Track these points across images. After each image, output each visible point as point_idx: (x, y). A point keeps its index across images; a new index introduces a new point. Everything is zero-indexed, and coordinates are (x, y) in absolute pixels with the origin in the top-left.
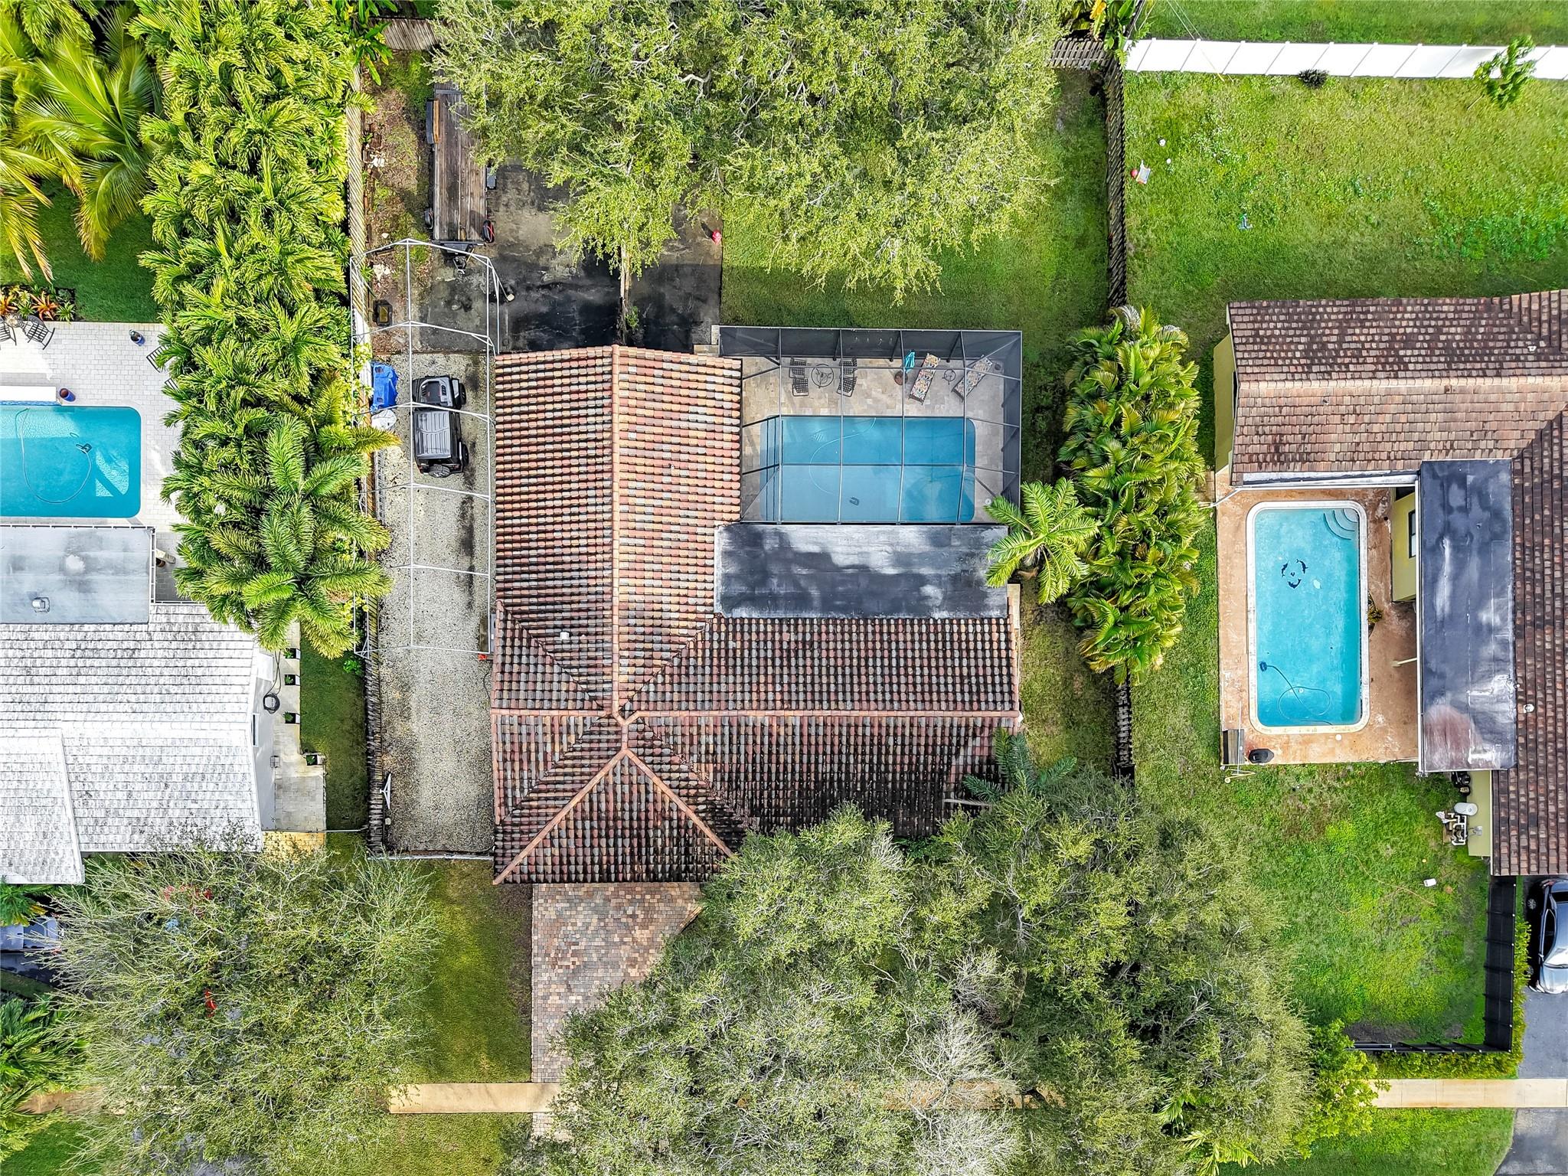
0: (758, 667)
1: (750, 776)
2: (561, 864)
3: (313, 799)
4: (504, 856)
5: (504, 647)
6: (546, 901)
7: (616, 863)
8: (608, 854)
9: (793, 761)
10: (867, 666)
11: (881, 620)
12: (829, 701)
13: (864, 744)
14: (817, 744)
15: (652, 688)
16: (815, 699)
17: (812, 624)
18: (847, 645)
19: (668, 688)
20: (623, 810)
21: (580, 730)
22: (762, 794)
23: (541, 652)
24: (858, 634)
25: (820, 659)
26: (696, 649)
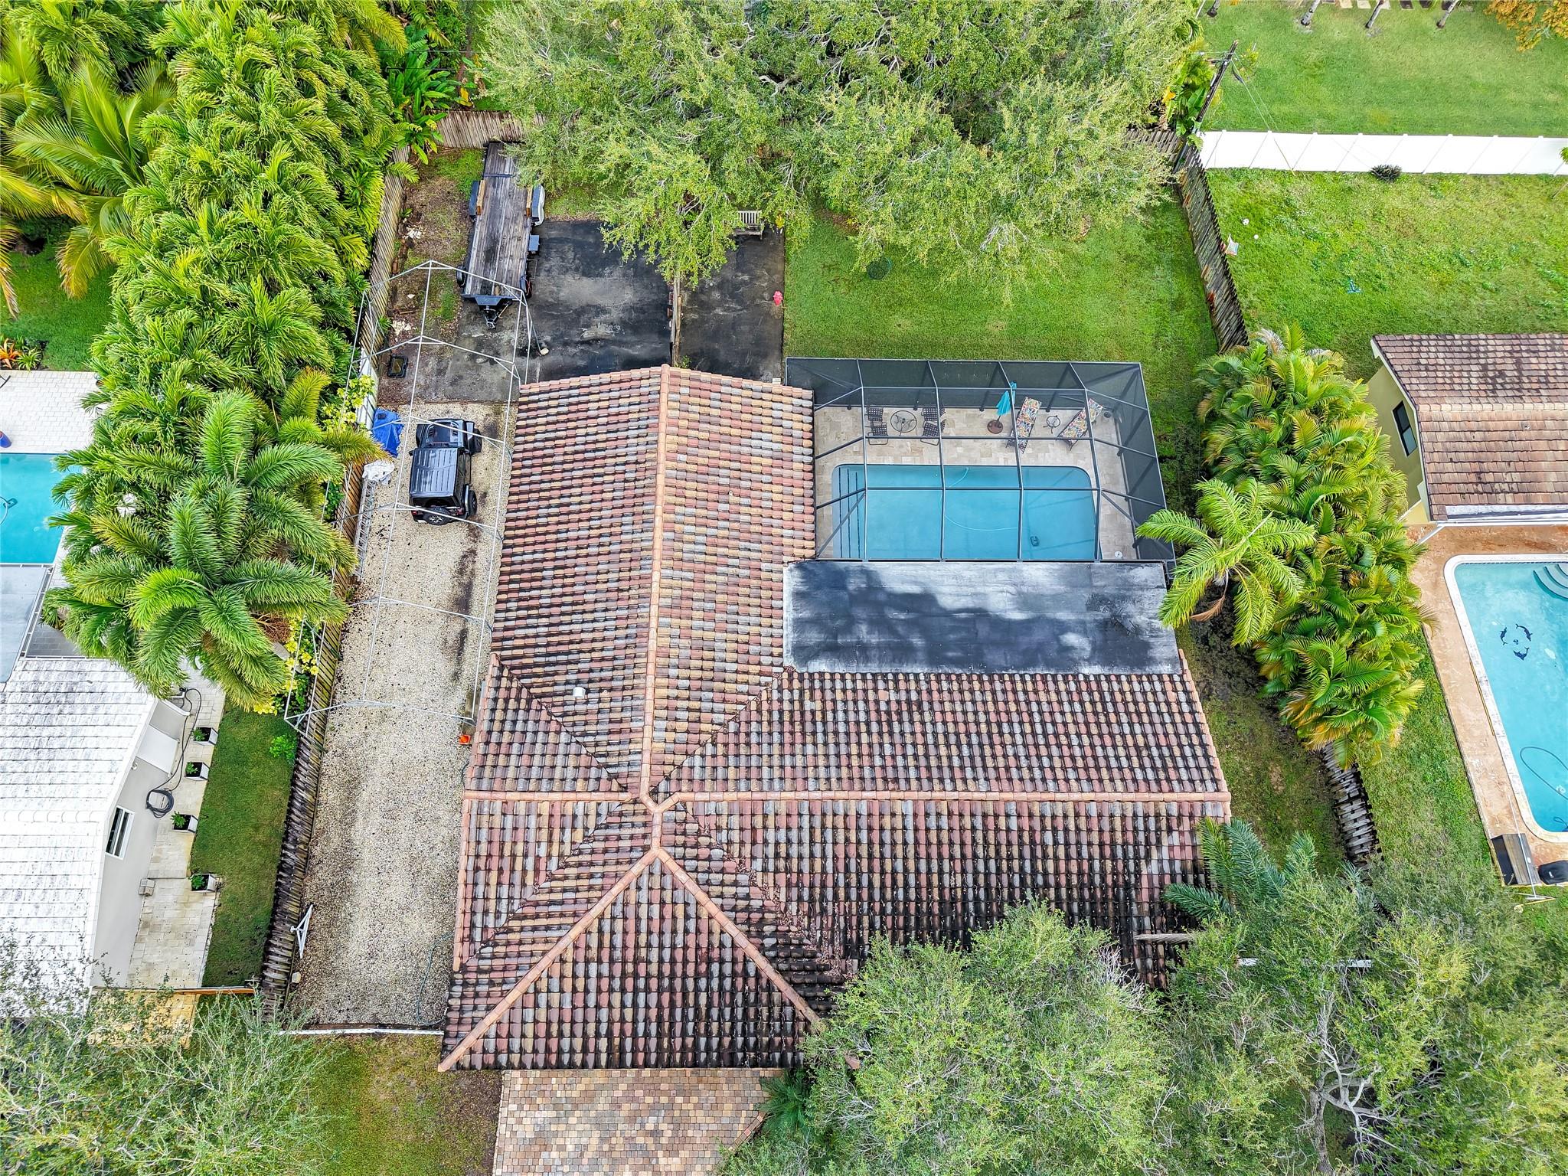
0: (847, 734)
1: (842, 894)
2: (548, 1035)
3: (191, 943)
4: (460, 1023)
5: (493, 710)
6: (521, 1108)
7: (635, 1036)
8: (622, 1020)
9: (906, 870)
10: (1001, 734)
11: (1012, 676)
12: (953, 779)
13: (1009, 844)
14: (940, 843)
15: (698, 761)
16: (931, 778)
17: (917, 681)
18: (969, 707)
19: (720, 761)
20: (649, 946)
21: (591, 823)
22: (859, 922)
23: (544, 716)
24: (983, 692)
25: (934, 723)
26: (759, 711)
